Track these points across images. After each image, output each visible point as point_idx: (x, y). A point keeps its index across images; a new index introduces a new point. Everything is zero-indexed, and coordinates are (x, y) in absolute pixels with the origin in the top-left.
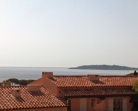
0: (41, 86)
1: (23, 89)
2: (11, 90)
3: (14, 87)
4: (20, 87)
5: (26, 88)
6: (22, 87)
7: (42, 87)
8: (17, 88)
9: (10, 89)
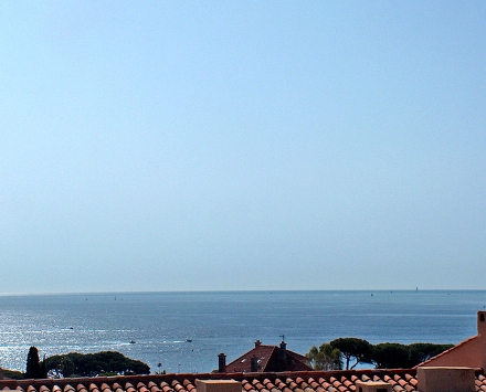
0: (478, 373)
1: (402, 382)
2: (353, 388)
3: (365, 377)
4: (387, 377)
5: (414, 381)
6: (397, 377)
7: (481, 377)
8: (376, 377)
9: (348, 383)
